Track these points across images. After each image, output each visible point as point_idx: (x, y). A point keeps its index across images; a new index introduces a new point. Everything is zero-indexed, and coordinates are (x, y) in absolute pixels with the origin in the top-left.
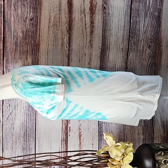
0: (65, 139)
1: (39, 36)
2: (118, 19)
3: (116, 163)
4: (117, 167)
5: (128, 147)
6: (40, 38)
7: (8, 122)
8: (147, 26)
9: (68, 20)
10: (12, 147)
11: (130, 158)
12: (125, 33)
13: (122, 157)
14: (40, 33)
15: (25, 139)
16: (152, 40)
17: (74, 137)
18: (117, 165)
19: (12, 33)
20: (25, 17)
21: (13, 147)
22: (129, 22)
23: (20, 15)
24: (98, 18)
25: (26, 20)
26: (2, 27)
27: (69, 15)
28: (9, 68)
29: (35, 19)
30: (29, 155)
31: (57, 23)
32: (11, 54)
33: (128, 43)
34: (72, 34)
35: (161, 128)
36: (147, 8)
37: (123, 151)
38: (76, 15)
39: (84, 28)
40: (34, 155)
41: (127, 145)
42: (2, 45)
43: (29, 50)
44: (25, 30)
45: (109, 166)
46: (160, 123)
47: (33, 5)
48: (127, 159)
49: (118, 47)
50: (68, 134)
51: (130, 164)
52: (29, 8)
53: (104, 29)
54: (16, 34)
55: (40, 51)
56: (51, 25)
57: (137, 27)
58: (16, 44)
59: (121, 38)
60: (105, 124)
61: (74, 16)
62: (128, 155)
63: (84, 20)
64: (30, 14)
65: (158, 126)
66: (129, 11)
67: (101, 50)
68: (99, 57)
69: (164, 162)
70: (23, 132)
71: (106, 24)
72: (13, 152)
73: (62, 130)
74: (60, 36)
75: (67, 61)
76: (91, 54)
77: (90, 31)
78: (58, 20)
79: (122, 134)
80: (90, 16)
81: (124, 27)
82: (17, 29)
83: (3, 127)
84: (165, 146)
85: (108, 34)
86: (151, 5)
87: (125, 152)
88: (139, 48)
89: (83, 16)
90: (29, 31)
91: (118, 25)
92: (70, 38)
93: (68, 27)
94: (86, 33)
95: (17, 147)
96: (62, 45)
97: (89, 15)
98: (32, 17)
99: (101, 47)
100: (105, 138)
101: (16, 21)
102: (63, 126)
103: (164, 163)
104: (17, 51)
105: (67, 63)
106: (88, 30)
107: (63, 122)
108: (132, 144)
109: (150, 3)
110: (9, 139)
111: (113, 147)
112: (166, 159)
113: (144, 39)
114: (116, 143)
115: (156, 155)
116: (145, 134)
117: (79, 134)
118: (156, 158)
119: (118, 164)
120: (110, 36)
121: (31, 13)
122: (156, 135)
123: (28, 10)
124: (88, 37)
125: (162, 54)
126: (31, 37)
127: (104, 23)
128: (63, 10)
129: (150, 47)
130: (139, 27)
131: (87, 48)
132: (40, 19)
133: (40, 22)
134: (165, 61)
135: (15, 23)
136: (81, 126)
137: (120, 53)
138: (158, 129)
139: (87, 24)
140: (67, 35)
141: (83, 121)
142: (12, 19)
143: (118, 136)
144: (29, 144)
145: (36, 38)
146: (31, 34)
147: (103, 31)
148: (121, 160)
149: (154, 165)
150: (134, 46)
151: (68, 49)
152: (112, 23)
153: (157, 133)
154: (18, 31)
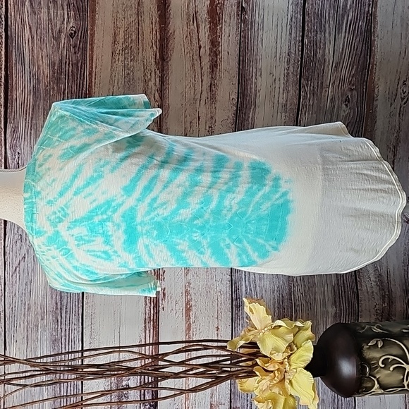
0: (152, 318)
1: (91, 74)
2: (274, 35)
3: (274, 367)
4: (277, 375)
5: (300, 328)
6: (93, 79)
7: (18, 277)
8: (342, 53)
9: (159, 38)
10: (27, 337)
11: (307, 354)
12: (292, 69)
13: (287, 352)
14: (91, 68)
15: (59, 318)
16: (353, 85)
17: (174, 312)
18: (276, 372)
19: (27, 67)
20: (56, 30)
21: (29, 338)
22: (300, 44)
23: (44, 24)
24: (229, 32)
25: (59, 37)
26: (3, 53)
27: (160, 25)
28: (18, 150)
29: (80, 35)
30: (68, 353)
31: (133, 45)
32: (25, 116)
33: (298, 91)
34: (168, 69)
35: (376, 289)
36: (340, 11)
37: (290, 337)
38: (178, 24)
39: (196, 57)
40: (80, 354)
41: (298, 324)
42: (2, 94)
44: (56, 59)
45: (257, 373)
46: (373, 278)
47: (75, 2)
48: (299, 357)
49: (276, 102)
50: (160, 305)
51: (307, 368)
52: (65, 7)
53: (241, 58)
54: (35, 69)
56: (119, 48)
57: (319, 56)
58: (36, 92)
59: (282, 81)
61: (171, 28)
62: (302, 348)
63: (195, 37)
64: (68, 22)
65: (369, 286)
66: (300, 17)
67: (235, 108)
68: (230, 125)
69: (383, 363)
70: (54, 301)
71: (246, 48)
72: (29, 349)
76: (212, 118)
77: (209, 64)
78: (134, 38)
79: (285, 304)
80: (210, 27)
81: (289, 55)
82: (38, 58)
83: (6, 290)
84: (385, 328)
85: (252, 70)
86: (349, 4)
87: (293, 342)
88: (322, 104)
89: (194, 27)
90: (66, 62)
91: (274, 50)
92: (163, 80)
93: (158, 54)
94: (202, 69)
95: (39, 337)
97: (208, 26)
98: (74, 29)
99: (235, 102)
100: (246, 310)
101: (35, 38)
103: (383, 366)
104: (39, 109)
106: (206, 61)
108: (309, 323)
110: (19, 317)
111: (266, 329)
112: (388, 357)
113: (334, 82)
114: (273, 321)
115: (366, 347)
116: (338, 304)
117: (186, 305)
118: (365, 354)
119: (278, 370)
120: (256, 75)
121: (72, 20)
122: (363, 306)
123: (62, 13)
124: (205, 78)
125: (376, 117)
126: (70, 77)
127: (242, 45)
128: (146, 14)
129: (347, 100)
130: (324, 55)
131: (203, 102)
132: (92, 36)
133: (92, 41)
134: (382, 133)
135: (34, 42)
136: (191, 286)
137: (279, 114)
138: (367, 293)
139: (203, 46)
140: (155, 72)
141: (195, 275)
142: (27, 35)
143: (276, 309)
144: (68, 331)
145: (84, 78)
146: (71, 69)
147: (241, 63)
148: (286, 360)
149: (361, 370)
150: (312, 99)
151: (158, 105)
152: (260, 44)
153: (367, 300)
154: (41, 63)
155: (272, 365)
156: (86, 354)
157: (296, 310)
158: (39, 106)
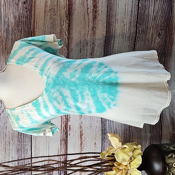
0: (64, 139)
1: (34, 22)
2: (125, 3)
4: (124, 171)
5: (135, 149)
6: (36, 24)
8: (158, 12)
9: (68, 4)
11: (138, 162)
12: (133, 19)
13: (129, 161)
14: (34, 19)
15: (20, 139)
16: (162, 27)
17: (74, 136)
18: (123, 170)
19: (3, 18)
21: (6, 149)
22: (137, 7)
24: (102, 1)
25: (18, 3)
29: (28, 2)
30: (25, 159)
31: (55, 7)
32: (2, 44)
33: (135, 30)
34: (72, 20)
35: (170, 125)
37: (131, 154)
39: (86, 13)
41: (135, 147)
44: (17, 14)
46: (169, 120)
48: (135, 163)
49: (125, 35)
50: (68, 133)
51: (138, 169)
53: (108, 14)
54: (7, 20)
56: (48, 9)
57: (146, 13)
58: (7, 31)
59: (128, 25)
60: (108, 121)
62: (136, 159)
63: (86, 3)
65: (167, 123)
67: (105, 39)
68: (102, 47)
71: (111, 9)
72: (6, 154)
73: (61, 128)
74: (58, 22)
75: (66, 51)
76: (93, 43)
77: (92, 17)
78: (56, 4)
79: (127, 132)
81: (131, 12)
82: (8, 14)
85: (113, 20)
88: (147, 36)
90: (22, 16)
91: (124, 10)
92: (70, 25)
93: (67, 12)
94: (89, 19)
95: (11, 148)
96: (61, 32)
99: (105, 35)
101: (7, 4)
102: (63, 124)
104: (9, 39)
105: (66, 53)
106: (91, 15)
107: (63, 120)
108: (140, 146)
111: (119, 149)
113: (153, 26)
115: (167, 157)
116: (152, 132)
117: (80, 133)
118: (167, 161)
120: (115, 22)
122: (164, 133)
124: (90, 24)
125: (173, 43)
126: (24, 24)
127: (108, 8)
129: (159, 35)
130: (148, 12)
131: (89, 36)
132: (35, 3)
133: (35, 6)
135: (6, 6)
136: (83, 124)
137: (126, 41)
138: (166, 127)
139: (89, 8)
140: (66, 21)
141: (85, 119)
142: (2, 3)
143: (123, 135)
144: (24, 145)
145: (31, 24)
146: (24, 19)
147: (108, 16)
148: (129, 164)
150: (142, 34)
151: (67, 37)
152: (117, 7)
153: (166, 130)
154: (9, 16)
155: (122, 167)
157: (132, 135)
158: (9, 38)
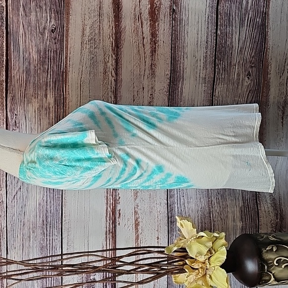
0: (111, 231)
1: (66, 58)
2: (196, 29)
3: (199, 266)
4: (200, 271)
5: (217, 238)
6: (68, 61)
7: (16, 202)
8: (245, 41)
9: (114, 32)
10: (23, 245)
11: (222, 256)
12: (209, 53)
13: (208, 255)
14: (67, 53)
15: (45, 231)
16: (253, 64)
17: (126, 227)
18: (200, 269)
19: (21, 54)
20: (42, 27)
22: (215, 35)
23: (33, 23)
24: (164, 28)
25: (44, 32)
26: (4, 44)
27: (115, 23)
28: (16, 113)
29: (58, 30)
30: (52, 256)
31: (96, 37)
32: (20, 89)
33: (213, 69)
34: (121, 54)
35: (271, 209)
36: (243, 11)
37: (210, 244)
38: (127, 23)
39: (141, 45)
40: (60, 257)
41: (216, 235)
42: (4, 73)
43: (50, 81)
44: (42, 48)
45: (187, 270)
46: (269, 202)
47: (55, 8)
48: (216, 259)
49: (198, 76)
50: (117, 221)
51: (222, 266)
52: (48, 11)
53: (173, 45)
54: (27, 55)
55: (67, 84)
56: (86, 39)
57: (228, 43)
58: (28, 71)
59: (202, 61)
60: (177, 204)
61: (123, 24)
62: (218, 252)
63: (140, 30)
64: (50, 21)
65: (266, 207)
66: (214, 16)
67: (169, 81)
68: (165, 93)
69: (277, 263)
70: (41, 220)
71: (176, 38)
72: (24, 253)
73: (107, 214)
75: (113, 99)
76: (152, 88)
77: (150, 50)
78: (97, 32)
79: (206, 221)
81: (207, 43)
82: (29, 47)
83: (8, 212)
84: (278, 237)
85: (180, 53)
86: (249, 6)
87: (212, 248)
88: (231, 77)
89: (139, 24)
90: (49, 50)
91: (196, 40)
92: (117, 62)
93: (114, 43)
94: (145, 53)
95: (31, 245)
96: (105, 72)
97: (149, 23)
98: (54, 27)
99: (169, 76)
100: (178, 225)
101: (27, 33)
102: (109, 208)
103: (277, 265)
104: (30, 83)
106: (148, 47)
107: (109, 201)
108: (223, 234)
109: (247, 3)
110: (17, 231)
111: (192, 239)
112: (281, 258)
113: (239, 62)
114: (197, 233)
115: (265, 251)
116: (244, 220)
117: (135, 221)
118: (264, 256)
119: (201, 268)
120: (184, 57)
121: (53, 20)
122: (262, 221)
123: (46, 15)
124: (147, 60)
125: (270, 86)
126: (52, 61)
127: (173, 36)
128: (105, 15)
129: (249, 74)
130: (232, 42)
131: (146, 77)
132: (67, 31)
133: (67, 35)
134: (274, 98)
135: (26, 36)
136: (139, 208)
137: (200, 85)
138: (265, 212)
139: (145, 37)
140: (112, 56)
141: (142, 200)
142: (21, 31)
143: (200, 224)
144: (51, 240)
145: (61, 61)
146: (52, 54)
147: (173, 49)
148: (207, 261)
149: (261, 268)
150: (223, 74)
151: (114, 80)
152: (186, 35)
153: (265, 217)
154: (31, 50)
155: (197, 265)
156: (64, 257)
157: (214, 225)
158: (30, 81)
